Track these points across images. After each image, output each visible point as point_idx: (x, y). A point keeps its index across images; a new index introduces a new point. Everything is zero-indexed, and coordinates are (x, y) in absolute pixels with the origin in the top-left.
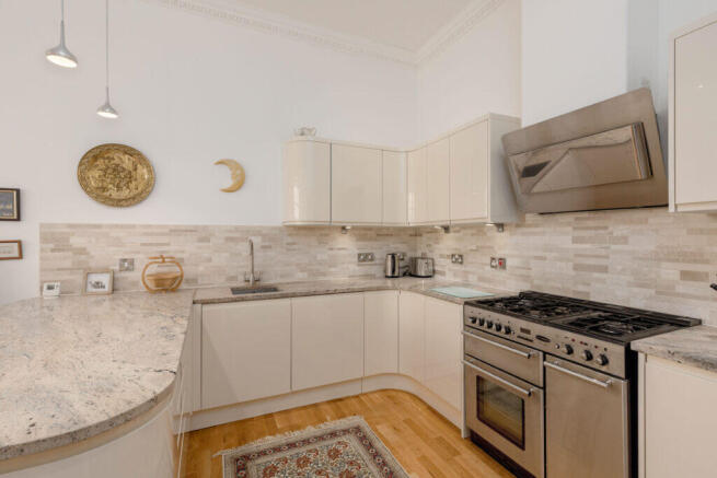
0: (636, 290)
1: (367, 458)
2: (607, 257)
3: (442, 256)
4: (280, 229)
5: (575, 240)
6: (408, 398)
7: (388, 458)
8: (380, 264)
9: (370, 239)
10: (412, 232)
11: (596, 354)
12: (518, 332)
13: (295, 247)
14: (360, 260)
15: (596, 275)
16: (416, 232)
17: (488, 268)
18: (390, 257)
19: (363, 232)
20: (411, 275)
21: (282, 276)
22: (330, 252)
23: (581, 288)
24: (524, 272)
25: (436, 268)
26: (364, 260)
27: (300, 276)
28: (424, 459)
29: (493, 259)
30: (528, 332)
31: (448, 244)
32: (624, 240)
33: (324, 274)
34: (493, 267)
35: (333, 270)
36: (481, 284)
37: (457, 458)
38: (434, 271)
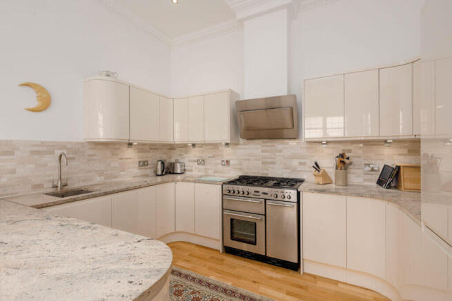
0: (285, 170)
1: (183, 280)
2: (274, 158)
3: (189, 161)
4: (82, 144)
5: (262, 151)
6: (182, 244)
7: (193, 275)
8: (152, 168)
9: (146, 152)
10: (169, 147)
11: (286, 195)
12: (253, 193)
13: (94, 158)
14: (139, 166)
15: (271, 165)
16: (172, 147)
17: (220, 166)
18: (160, 163)
19: (142, 147)
20: (170, 173)
21: (84, 181)
22: (120, 161)
23: (265, 172)
24: (239, 167)
25: (186, 168)
26: (142, 166)
27: (98, 179)
28: (210, 268)
29: (223, 161)
30: (258, 192)
31: (195, 154)
32: (281, 151)
33: (116, 177)
34: (222, 165)
35: (122, 173)
36: (216, 174)
37: (224, 262)
38: (185, 170)
